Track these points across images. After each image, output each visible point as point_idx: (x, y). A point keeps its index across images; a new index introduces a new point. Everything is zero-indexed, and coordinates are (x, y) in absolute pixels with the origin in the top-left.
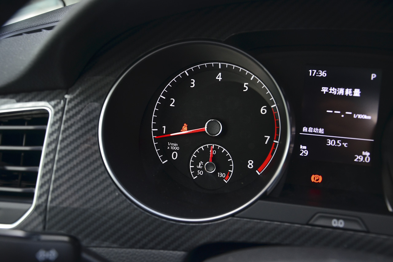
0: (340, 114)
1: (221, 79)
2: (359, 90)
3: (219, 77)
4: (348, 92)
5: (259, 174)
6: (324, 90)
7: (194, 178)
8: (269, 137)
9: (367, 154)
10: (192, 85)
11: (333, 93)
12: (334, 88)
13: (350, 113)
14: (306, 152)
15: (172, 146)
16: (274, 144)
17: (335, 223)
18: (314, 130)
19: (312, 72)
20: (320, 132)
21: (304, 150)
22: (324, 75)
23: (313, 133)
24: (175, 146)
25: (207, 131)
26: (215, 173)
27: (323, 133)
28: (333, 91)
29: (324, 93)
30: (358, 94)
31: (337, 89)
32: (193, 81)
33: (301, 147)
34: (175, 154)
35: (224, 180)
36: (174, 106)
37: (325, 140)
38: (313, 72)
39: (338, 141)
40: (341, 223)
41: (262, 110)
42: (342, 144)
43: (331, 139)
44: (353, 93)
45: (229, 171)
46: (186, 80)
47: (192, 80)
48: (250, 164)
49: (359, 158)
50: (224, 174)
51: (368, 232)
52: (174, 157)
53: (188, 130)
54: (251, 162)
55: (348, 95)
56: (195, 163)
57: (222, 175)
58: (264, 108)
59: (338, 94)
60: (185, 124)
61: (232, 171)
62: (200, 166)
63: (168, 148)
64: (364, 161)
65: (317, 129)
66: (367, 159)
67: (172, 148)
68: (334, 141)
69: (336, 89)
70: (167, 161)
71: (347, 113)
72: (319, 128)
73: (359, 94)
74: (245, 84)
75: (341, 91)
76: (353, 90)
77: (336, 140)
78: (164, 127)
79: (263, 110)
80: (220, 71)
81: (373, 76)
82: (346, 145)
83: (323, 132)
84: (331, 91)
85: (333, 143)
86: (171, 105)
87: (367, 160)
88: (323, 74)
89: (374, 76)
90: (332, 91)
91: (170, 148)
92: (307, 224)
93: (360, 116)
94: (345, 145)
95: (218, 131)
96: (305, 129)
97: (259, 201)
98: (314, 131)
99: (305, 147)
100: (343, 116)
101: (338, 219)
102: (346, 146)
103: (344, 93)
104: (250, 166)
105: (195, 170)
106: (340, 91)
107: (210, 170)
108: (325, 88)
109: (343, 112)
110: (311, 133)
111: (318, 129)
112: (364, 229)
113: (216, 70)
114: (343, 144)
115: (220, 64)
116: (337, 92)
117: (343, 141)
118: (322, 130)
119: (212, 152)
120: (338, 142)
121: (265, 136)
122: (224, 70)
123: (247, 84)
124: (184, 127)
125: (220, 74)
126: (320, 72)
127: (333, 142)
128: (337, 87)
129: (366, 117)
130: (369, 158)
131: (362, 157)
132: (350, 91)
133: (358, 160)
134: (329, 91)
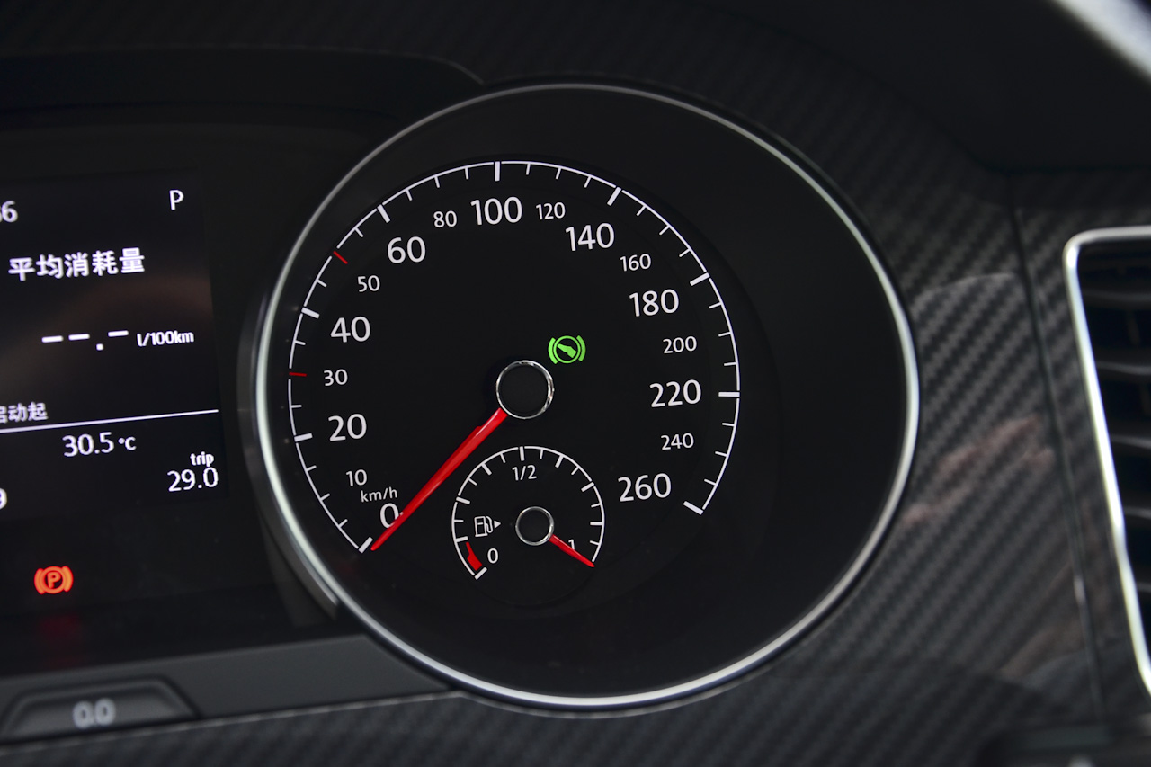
2: (137, 250)
4: (103, 262)
6: (21, 267)
9: (208, 459)
11: (51, 273)
12: (51, 257)
13: (125, 333)
17: (84, 714)
18: (11, 412)
20: (33, 416)
22: (10, 215)
23: (12, 424)
27: (44, 416)
28: (50, 265)
29: (23, 278)
30: (136, 264)
31: (64, 259)
37: (55, 441)
39: (102, 435)
40: (105, 711)
42: (116, 444)
43: (76, 432)
44: (120, 265)
49: (182, 479)
51: (198, 717)
55: (105, 272)
59: (69, 274)
64: (200, 486)
65: (21, 408)
66: (210, 474)
68: (89, 438)
69: (59, 260)
71: (111, 334)
72: (26, 404)
73: (140, 262)
75: (79, 264)
76: (118, 255)
77: (94, 431)
81: (176, 198)
82: (132, 443)
83: (44, 414)
84: (43, 268)
85: (86, 446)
87: (211, 480)
88: (4, 213)
89: (177, 196)
90: (49, 268)
93: (157, 338)
94: (127, 443)
98: (11, 418)
100: (100, 347)
101: (93, 699)
102: (133, 448)
103: (91, 267)
106: (74, 262)
108: (21, 261)
109: (99, 336)
110: (4, 426)
111: (24, 409)
112: (183, 709)
114: (121, 441)
116: (66, 268)
117: (117, 432)
118: (39, 409)
120: (103, 440)
127: (86, 442)
128: (62, 249)
129: (177, 338)
130: (214, 470)
131: (191, 473)
132: (109, 259)
133: (182, 484)
134: (39, 268)
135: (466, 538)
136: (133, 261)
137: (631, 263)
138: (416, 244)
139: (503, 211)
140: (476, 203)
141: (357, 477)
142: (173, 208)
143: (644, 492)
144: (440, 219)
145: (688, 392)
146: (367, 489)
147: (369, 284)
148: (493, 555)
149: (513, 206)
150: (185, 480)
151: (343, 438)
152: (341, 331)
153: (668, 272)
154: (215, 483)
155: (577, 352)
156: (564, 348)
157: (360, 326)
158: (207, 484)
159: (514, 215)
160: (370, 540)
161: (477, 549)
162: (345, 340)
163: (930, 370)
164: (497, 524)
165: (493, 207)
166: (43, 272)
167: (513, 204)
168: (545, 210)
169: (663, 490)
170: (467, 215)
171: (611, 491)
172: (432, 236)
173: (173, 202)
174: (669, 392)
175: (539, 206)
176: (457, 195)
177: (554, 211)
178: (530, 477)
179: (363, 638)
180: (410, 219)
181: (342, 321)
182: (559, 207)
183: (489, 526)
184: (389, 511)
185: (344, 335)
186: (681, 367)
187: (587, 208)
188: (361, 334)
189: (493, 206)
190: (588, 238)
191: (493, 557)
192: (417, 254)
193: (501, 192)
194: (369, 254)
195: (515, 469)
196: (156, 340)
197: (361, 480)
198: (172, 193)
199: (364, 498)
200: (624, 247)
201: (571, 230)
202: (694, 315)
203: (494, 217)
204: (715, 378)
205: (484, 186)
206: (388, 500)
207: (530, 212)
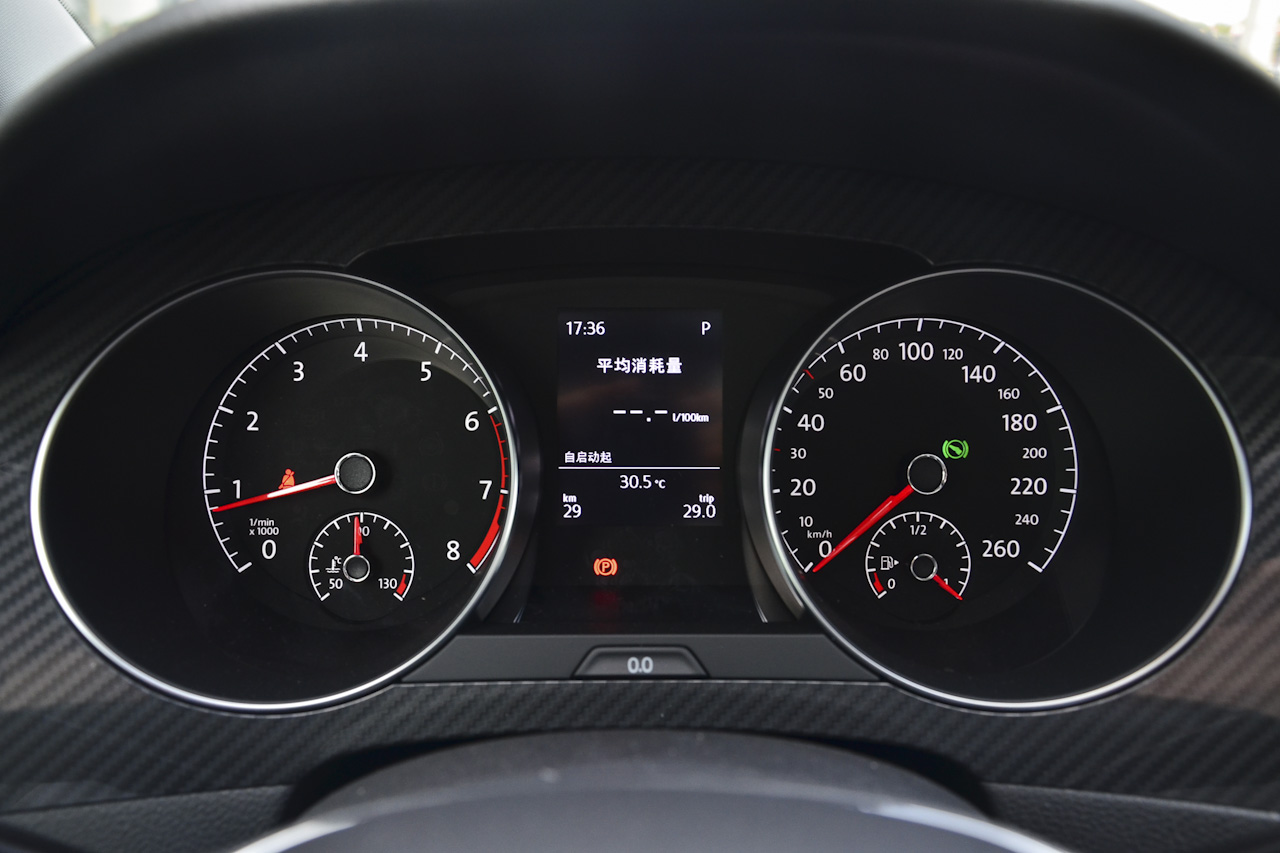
0: (642, 417)
1: (367, 355)
2: (678, 359)
3: (361, 353)
4: (656, 365)
5: (473, 571)
6: (604, 364)
7: (322, 599)
8: (489, 483)
9: (710, 499)
10: (298, 375)
11: (623, 370)
12: (624, 359)
13: (665, 412)
14: (577, 509)
15: (261, 527)
16: (501, 497)
17: (633, 666)
18: (589, 456)
19: (573, 327)
20: (603, 460)
21: (572, 504)
22: (601, 330)
23: (589, 464)
24: (267, 527)
25: (341, 482)
26: (372, 581)
27: (609, 461)
28: (623, 364)
29: (605, 371)
30: (676, 368)
31: (631, 361)
32: (298, 367)
33: (565, 498)
34: (269, 547)
35: (395, 594)
36: (256, 429)
37: (615, 477)
38: (575, 327)
39: (645, 477)
40: (647, 665)
41: (468, 421)
42: (653, 483)
43: (629, 473)
44: (666, 368)
45: (406, 571)
47: (296, 363)
48: (452, 550)
49: (693, 511)
50: (393, 582)
51: (708, 677)
52: (269, 553)
53: (295, 484)
54: (453, 546)
55: (657, 371)
56: (323, 562)
57: (389, 583)
58: (471, 417)
59: (634, 371)
60: (288, 472)
61: (412, 572)
62: (333, 568)
63: (252, 532)
64: (703, 516)
65: (596, 454)
66: (711, 509)
67: (260, 531)
68: (637, 478)
69: (628, 362)
70: (250, 564)
71: (657, 412)
72: (599, 453)
73: (679, 367)
74: (424, 364)
75: (640, 365)
76: (666, 361)
77: (640, 474)
78: (237, 482)
79: (471, 422)
80: (361, 337)
81: (705, 327)
82: (663, 484)
83: (610, 459)
84: (618, 366)
85: (634, 483)
86: (250, 428)
87: (710, 512)
88: (597, 329)
90: (622, 366)
91: (256, 532)
92: (573, 677)
93: (686, 417)
94: (660, 483)
95: (367, 481)
96: (569, 457)
97: (458, 638)
98: (589, 460)
99: (573, 498)
100: (649, 420)
101: (640, 656)
102: (664, 487)
103: (648, 368)
104: (453, 555)
105: (323, 577)
106: (638, 363)
107: (358, 574)
108: (605, 360)
109: (649, 412)
110: (583, 465)
111: (598, 455)
112: (697, 670)
113: (351, 337)
114: (656, 482)
115: (359, 321)
116: (632, 367)
117: (655, 475)
118: (607, 456)
119: (361, 531)
120: (645, 480)
121: (482, 482)
122: (369, 334)
123: (429, 363)
124: (285, 477)
125: (363, 345)
126: (591, 325)
127: (634, 480)
128: (631, 355)
129: (698, 418)
130: (713, 507)
131: (699, 507)
132: (660, 363)
133: (692, 514)
134: (615, 366)
135: (874, 570)
136: (675, 366)
137: (1005, 394)
138: (859, 369)
139: (920, 351)
140: (903, 345)
141: (805, 521)
142: (703, 333)
143: (1000, 552)
144: (877, 354)
145: (1037, 486)
146: (812, 530)
147: (826, 393)
148: (892, 584)
149: (927, 349)
150: (695, 511)
151: (799, 494)
152: (805, 423)
153: (1032, 401)
154: (713, 515)
155: (963, 451)
156: (953, 448)
157: (818, 421)
158: (708, 515)
159: (927, 355)
160: (811, 564)
161: (881, 577)
162: (807, 429)
163: (1262, 496)
164: (896, 562)
165: (914, 350)
166: (618, 368)
167: (927, 348)
168: (949, 353)
169: (1013, 552)
170: (896, 352)
171: (977, 549)
172: (871, 365)
173: (704, 329)
174: (1024, 485)
175: (945, 350)
176: (890, 338)
177: (955, 354)
178: (922, 533)
179: (822, 636)
180: (858, 352)
181: (806, 416)
182: (959, 352)
183: (890, 563)
184: (825, 546)
185: (807, 426)
186: (1034, 469)
187: (979, 353)
188: (818, 426)
189: (914, 348)
190: (977, 375)
191: (892, 583)
192: (860, 376)
193: (921, 339)
194: (827, 374)
195: (912, 527)
196: (684, 419)
197: (809, 523)
198: (703, 323)
199: (809, 535)
200: (1002, 382)
201: (966, 368)
202: (1047, 433)
203: (914, 355)
204: (1058, 478)
205: (909, 333)
206: (825, 539)
207: (938, 354)
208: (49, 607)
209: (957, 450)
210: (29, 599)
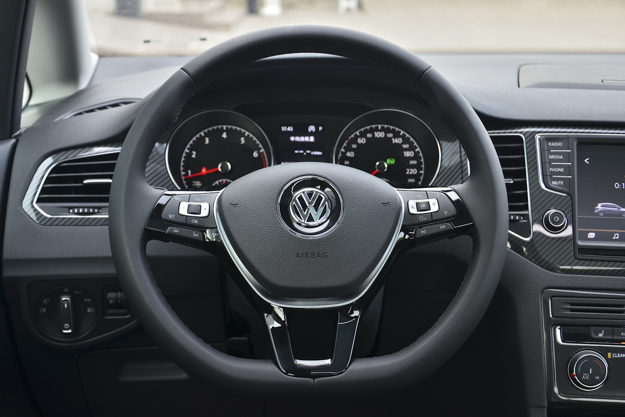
0: (303, 153)
1: (226, 136)
2: (313, 137)
3: (224, 135)
4: (307, 139)
6: (292, 139)
10: (206, 142)
13: (309, 152)
19: (284, 129)
22: (291, 129)
24: (197, 183)
25: (221, 170)
28: (297, 139)
29: (292, 141)
30: (313, 140)
36: (195, 156)
44: (310, 140)
46: (202, 139)
47: (206, 138)
53: (206, 171)
55: (307, 141)
59: (301, 140)
60: (204, 167)
63: (193, 185)
67: (196, 185)
69: (299, 138)
74: (242, 139)
76: (309, 138)
79: (255, 154)
80: (224, 131)
86: (193, 156)
103: (305, 140)
106: (302, 138)
108: (292, 137)
109: (305, 152)
113: (222, 131)
115: (224, 126)
122: (227, 130)
125: (225, 133)
128: (300, 136)
134: (295, 139)
137: (405, 146)
140: (375, 133)
144: (368, 135)
145: (414, 171)
147: (354, 146)
152: (349, 154)
153: (412, 148)
155: (393, 162)
157: (352, 154)
159: (382, 135)
170: (374, 135)
172: (367, 138)
174: (410, 171)
175: (388, 134)
176: (372, 131)
177: (390, 135)
180: (363, 135)
181: (349, 152)
186: (413, 166)
187: (397, 135)
190: (396, 141)
192: (364, 141)
193: (380, 131)
194: (354, 141)
200: (404, 143)
201: (393, 139)
202: (416, 157)
203: (379, 135)
204: (419, 169)
205: (377, 130)
207: (386, 135)
208: (171, 182)
209: (391, 162)
210: (166, 180)
